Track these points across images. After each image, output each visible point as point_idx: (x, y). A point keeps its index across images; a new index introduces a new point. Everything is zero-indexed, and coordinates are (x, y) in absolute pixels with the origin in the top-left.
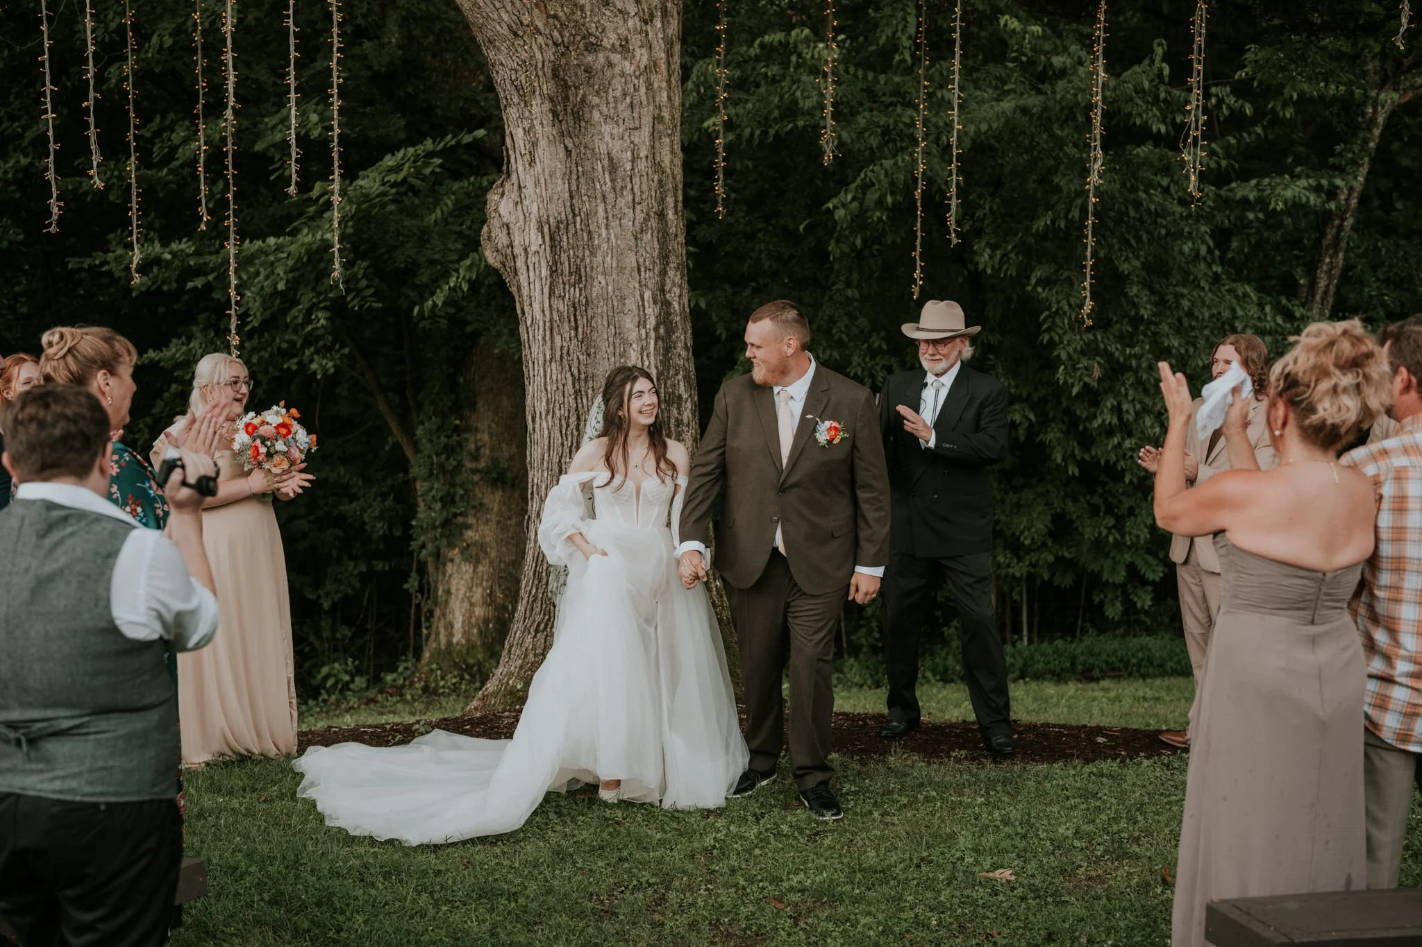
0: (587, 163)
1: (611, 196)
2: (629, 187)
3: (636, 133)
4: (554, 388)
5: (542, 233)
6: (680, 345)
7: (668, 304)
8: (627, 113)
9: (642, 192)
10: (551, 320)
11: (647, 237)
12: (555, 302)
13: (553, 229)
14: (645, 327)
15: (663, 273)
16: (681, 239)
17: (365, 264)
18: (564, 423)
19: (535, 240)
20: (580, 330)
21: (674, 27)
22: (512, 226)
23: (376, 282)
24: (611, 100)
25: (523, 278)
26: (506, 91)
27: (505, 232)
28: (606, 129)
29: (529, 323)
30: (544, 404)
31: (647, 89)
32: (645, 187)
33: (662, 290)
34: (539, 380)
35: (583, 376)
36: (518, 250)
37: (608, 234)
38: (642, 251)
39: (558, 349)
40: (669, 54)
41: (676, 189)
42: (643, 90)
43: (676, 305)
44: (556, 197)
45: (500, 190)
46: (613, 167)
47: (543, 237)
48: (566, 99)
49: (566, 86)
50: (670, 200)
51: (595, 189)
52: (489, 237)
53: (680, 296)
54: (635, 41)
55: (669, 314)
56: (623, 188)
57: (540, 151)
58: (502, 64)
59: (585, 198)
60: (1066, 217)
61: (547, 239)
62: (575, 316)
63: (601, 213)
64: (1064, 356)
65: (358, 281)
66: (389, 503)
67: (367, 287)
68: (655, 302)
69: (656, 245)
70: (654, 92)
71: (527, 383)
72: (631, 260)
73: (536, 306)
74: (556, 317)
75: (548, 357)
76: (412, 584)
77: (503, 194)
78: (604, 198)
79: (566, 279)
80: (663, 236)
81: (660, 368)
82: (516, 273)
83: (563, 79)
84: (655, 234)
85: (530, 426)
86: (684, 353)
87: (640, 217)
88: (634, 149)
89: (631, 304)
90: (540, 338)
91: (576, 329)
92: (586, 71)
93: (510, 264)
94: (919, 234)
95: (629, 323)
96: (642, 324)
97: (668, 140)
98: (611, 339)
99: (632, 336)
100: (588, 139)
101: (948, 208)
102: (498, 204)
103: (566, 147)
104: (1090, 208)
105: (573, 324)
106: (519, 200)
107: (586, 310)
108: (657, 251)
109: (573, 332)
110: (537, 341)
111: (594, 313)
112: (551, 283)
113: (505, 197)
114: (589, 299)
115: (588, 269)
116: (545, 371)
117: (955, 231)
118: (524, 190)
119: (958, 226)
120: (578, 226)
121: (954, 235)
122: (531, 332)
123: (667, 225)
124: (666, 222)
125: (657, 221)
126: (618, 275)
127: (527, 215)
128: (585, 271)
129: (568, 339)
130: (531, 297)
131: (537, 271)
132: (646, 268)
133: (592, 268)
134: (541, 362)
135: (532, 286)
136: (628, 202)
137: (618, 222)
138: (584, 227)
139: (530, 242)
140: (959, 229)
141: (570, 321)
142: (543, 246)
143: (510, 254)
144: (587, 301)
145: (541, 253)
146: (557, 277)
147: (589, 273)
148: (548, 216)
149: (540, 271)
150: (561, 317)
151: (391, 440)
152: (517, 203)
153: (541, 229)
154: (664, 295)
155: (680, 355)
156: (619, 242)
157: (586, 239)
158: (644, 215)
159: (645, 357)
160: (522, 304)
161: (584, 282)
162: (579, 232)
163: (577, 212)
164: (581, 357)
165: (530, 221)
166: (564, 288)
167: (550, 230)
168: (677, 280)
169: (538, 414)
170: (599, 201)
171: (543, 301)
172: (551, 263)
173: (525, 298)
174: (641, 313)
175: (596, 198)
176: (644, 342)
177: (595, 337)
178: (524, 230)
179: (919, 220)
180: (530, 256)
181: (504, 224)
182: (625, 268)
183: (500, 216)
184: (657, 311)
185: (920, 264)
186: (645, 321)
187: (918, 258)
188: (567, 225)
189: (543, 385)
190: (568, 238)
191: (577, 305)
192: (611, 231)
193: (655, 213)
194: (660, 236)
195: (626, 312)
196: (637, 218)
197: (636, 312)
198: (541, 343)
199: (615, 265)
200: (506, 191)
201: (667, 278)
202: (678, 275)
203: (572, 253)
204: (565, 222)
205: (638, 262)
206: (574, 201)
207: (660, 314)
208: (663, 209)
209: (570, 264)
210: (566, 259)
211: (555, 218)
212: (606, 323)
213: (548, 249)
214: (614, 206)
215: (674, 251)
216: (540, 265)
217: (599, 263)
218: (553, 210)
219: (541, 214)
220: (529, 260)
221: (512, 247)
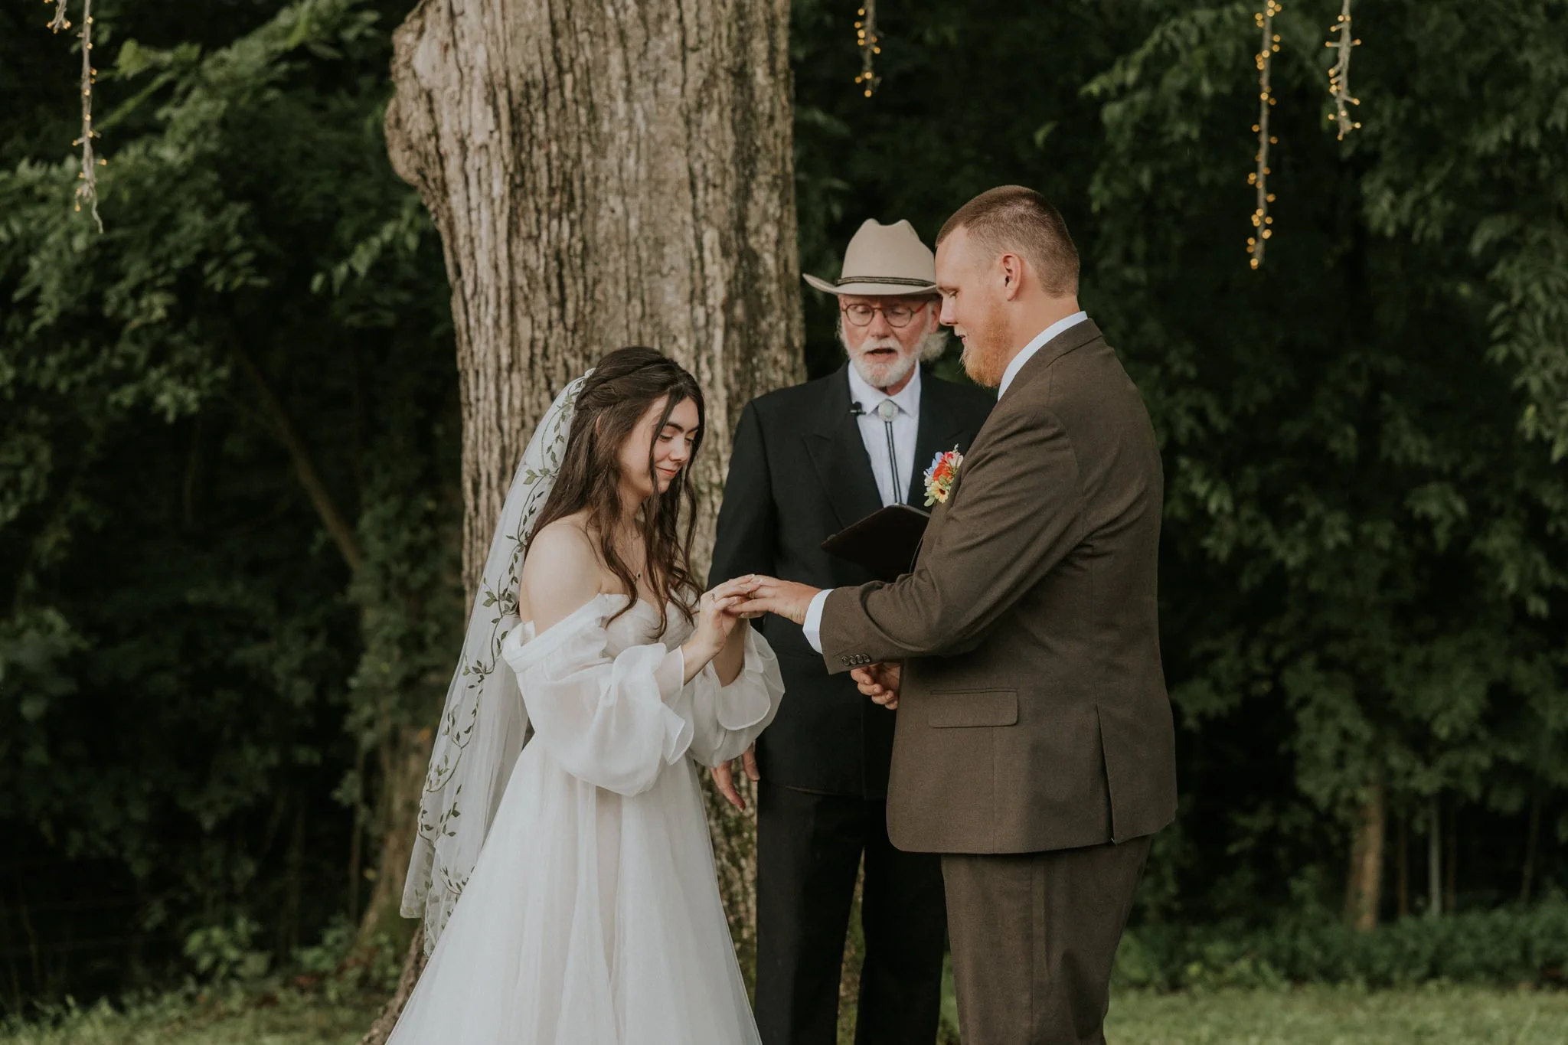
1: (636, 34)
2: (674, 15)
4: (517, 425)
5: (496, 108)
6: (777, 341)
7: (749, 257)
9: (700, 27)
10: (512, 285)
11: (710, 119)
12: (520, 249)
13: (517, 98)
14: (703, 303)
15: (744, 194)
16: (784, 126)
19: (481, 122)
20: (570, 306)
22: (436, 95)
25: (456, 200)
27: (423, 105)
29: (468, 291)
30: (496, 455)
32: (706, 17)
33: (741, 227)
34: (487, 407)
36: (448, 145)
37: (631, 111)
38: (700, 148)
39: (525, 345)
41: (772, 24)
43: (769, 260)
44: (523, 32)
45: (417, 23)
47: (497, 116)
50: (759, 46)
51: (603, 18)
52: (398, 121)
53: (779, 242)
55: (754, 277)
56: (662, 18)
59: (583, 37)
60: (1541, 125)
61: (505, 118)
62: (560, 277)
63: (616, 67)
64: (1535, 386)
66: (317, 646)
67: (243, 249)
68: (726, 253)
69: (729, 136)
71: (465, 414)
72: (676, 166)
73: (483, 260)
74: (521, 280)
75: (505, 360)
76: (350, 789)
77: (421, 31)
78: (622, 36)
79: (542, 202)
80: (745, 118)
81: (735, 387)
82: (445, 191)
84: (728, 112)
85: (470, 503)
86: (784, 359)
87: (696, 76)
89: (676, 256)
90: (489, 321)
91: (562, 304)
93: (434, 172)
94: (1264, 139)
95: (673, 294)
96: (697, 295)
98: (634, 327)
99: (679, 320)
101: (1333, 56)
102: (411, 50)
105: (555, 293)
106: (450, 40)
107: (583, 266)
108: (731, 148)
109: (555, 312)
110: (483, 330)
111: (600, 273)
112: (512, 210)
113: (426, 36)
114: (590, 244)
115: (588, 182)
116: (499, 391)
117: (1348, 105)
118: (460, 20)
119: (1353, 95)
120: (568, 94)
121: (1344, 113)
122: (471, 311)
123: (752, 96)
124: (751, 89)
125: (731, 87)
126: (650, 196)
127: (466, 70)
128: (583, 186)
129: (545, 325)
130: (472, 240)
131: (485, 186)
132: (707, 182)
133: (596, 180)
134: (491, 371)
135: (474, 216)
136: (670, 46)
137: (650, 87)
138: (579, 97)
139: (470, 127)
140: (1356, 102)
141: (548, 288)
142: (496, 135)
143: (434, 152)
144: (585, 248)
145: (492, 149)
146: (525, 197)
147: (590, 191)
148: (507, 73)
149: (490, 186)
150: (531, 278)
151: (320, 536)
152: (446, 48)
153: (492, 99)
154: (745, 239)
155: (776, 362)
156: (652, 129)
157: (583, 120)
158: (704, 74)
159: (703, 365)
160: (455, 254)
161: (579, 209)
162: (571, 107)
163: (566, 65)
164: (572, 362)
165: (472, 83)
166: (538, 221)
167: (510, 101)
168: (773, 209)
169: (484, 479)
170: (611, 43)
171: (495, 248)
172: (511, 169)
173: (461, 241)
174: (697, 274)
175: (605, 36)
176: (702, 335)
177: (600, 323)
178: (459, 102)
179: (1265, 112)
180: (470, 154)
181: (421, 90)
182: (664, 182)
183: (415, 75)
184: (729, 270)
185: (1265, 197)
186: (704, 292)
187: (1260, 186)
188: (546, 90)
189: (494, 418)
190: (547, 118)
191: (564, 256)
192: (637, 106)
193: (728, 70)
194: (738, 117)
195: (665, 270)
196: (691, 79)
197: (686, 272)
198: (491, 332)
199: (643, 175)
200: (428, 25)
201: (751, 205)
202: (776, 200)
203: (554, 148)
204: (541, 86)
205: (690, 170)
206: (560, 42)
207: (736, 278)
208: (744, 64)
209: (549, 171)
210: (543, 162)
211: (521, 76)
212: (623, 294)
213: (506, 139)
214: (643, 55)
215: (768, 151)
216: (490, 172)
217: (611, 171)
218: (517, 59)
219: (494, 68)
220: (468, 164)
221: (438, 138)
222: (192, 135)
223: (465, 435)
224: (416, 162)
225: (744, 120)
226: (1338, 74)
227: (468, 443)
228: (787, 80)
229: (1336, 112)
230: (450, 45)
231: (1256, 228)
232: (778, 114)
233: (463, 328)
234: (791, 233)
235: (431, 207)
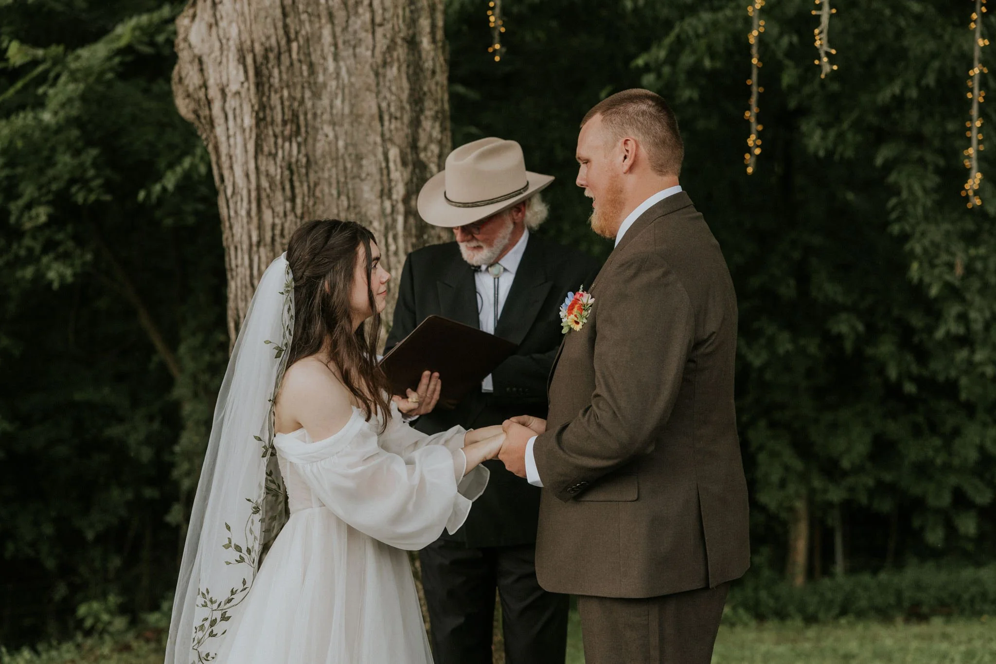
1: (340, 15)
2: (366, 2)
5: (245, 66)
7: (420, 166)
9: (384, 10)
10: (258, 188)
11: (392, 72)
12: (263, 162)
13: (259, 59)
14: (390, 197)
15: (416, 123)
16: (442, 78)
19: (235, 76)
20: (299, 201)
22: (205, 59)
25: (220, 130)
27: (196, 66)
29: (229, 192)
32: (388, 3)
33: (414, 145)
34: (244, 272)
36: (214, 92)
37: (338, 68)
38: (385, 92)
39: (269, 228)
41: (433, 8)
43: (434, 168)
44: (263, 14)
45: (191, 11)
47: (246, 72)
50: (425, 23)
51: (318, 4)
52: (181, 80)
53: (440, 156)
56: (357, 4)
59: (304, 17)
61: (251, 73)
62: (291, 181)
63: (327, 37)
65: (85, 171)
66: (155, 426)
67: (96, 177)
68: (404, 163)
69: (405, 84)
71: (229, 277)
72: (370, 104)
73: (238, 170)
74: (265, 184)
75: (255, 239)
77: (194, 16)
78: (331, 16)
79: (278, 130)
82: (212, 125)
84: (404, 68)
87: (382, 44)
89: (370, 166)
90: (243, 213)
91: (293, 200)
93: (204, 112)
94: (755, 89)
95: (369, 192)
96: (385, 193)
98: (342, 215)
99: (373, 210)
101: (817, 20)
102: (187, 30)
104: (977, 54)
105: (288, 193)
106: (213, 21)
107: (307, 174)
108: (407, 92)
109: (288, 205)
110: (240, 218)
111: (319, 178)
112: (258, 137)
113: (197, 20)
114: (312, 159)
115: (310, 116)
116: (251, 260)
117: (828, 54)
118: (220, 7)
119: (831, 47)
120: (294, 55)
121: (825, 59)
122: (231, 205)
123: (420, 57)
124: (419, 53)
125: (406, 50)
126: (352, 126)
127: (224, 41)
128: (306, 119)
129: (282, 214)
130: (231, 157)
131: (239, 120)
132: (391, 116)
133: (315, 115)
134: (245, 246)
135: (232, 141)
136: (364, 23)
137: (351, 51)
138: (302, 57)
139: (228, 80)
140: (833, 52)
141: (283, 189)
142: (246, 85)
143: (203, 98)
144: (308, 161)
145: (243, 94)
146: (266, 127)
147: (311, 122)
148: (252, 42)
149: (242, 120)
150: (272, 183)
151: (155, 359)
152: (210, 26)
153: (242, 60)
154: (417, 154)
156: (353, 79)
157: (305, 73)
158: (387, 42)
159: (390, 240)
160: (220, 168)
161: (304, 134)
162: (297, 65)
163: (292, 36)
165: (229, 50)
166: (276, 143)
167: (255, 61)
168: (436, 134)
170: (324, 21)
171: (246, 163)
172: (256, 107)
173: (224, 158)
174: (385, 178)
175: (319, 16)
176: (389, 220)
177: (319, 213)
178: (220, 63)
180: (228, 99)
181: (195, 56)
182: (361, 116)
183: (190, 46)
184: (407, 175)
185: (757, 127)
186: (390, 190)
187: (753, 120)
188: (280, 54)
189: (248, 279)
190: (280, 72)
191: (294, 167)
192: (342, 64)
193: (404, 39)
194: (411, 71)
195: (363, 175)
196: (378, 46)
197: (378, 177)
198: (245, 220)
199: (347, 111)
200: (199, 12)
201: (420, 131)
202: (437, 128)
203: (286, 93)
204: (276, 51)
205: (379, 107)
206: (288, 20)
207: (411, 180)
208: (414, 35)
209: (283, 109)
210: (278, 102)
211: (262, 44)
212: (335, 192)
213: (252, 87)
214: (345, 29)
215: (432, 94)
216: (242, 110)
217: (325, 109)
218: (259, 32)
219: (243, 39)
220: (227, 105)
221: (206, 88)
222: (63, 105)
223: (228, 290)
224: (192, 106)
225: (416, 73)
226: (821, 32)
227: (231, 296)
228: (443, 47)
229: (820, 59)
230: (214, 24)
231: (750, 148)
232: (438, 70)
233: (226, 218)
235: (204, 136)
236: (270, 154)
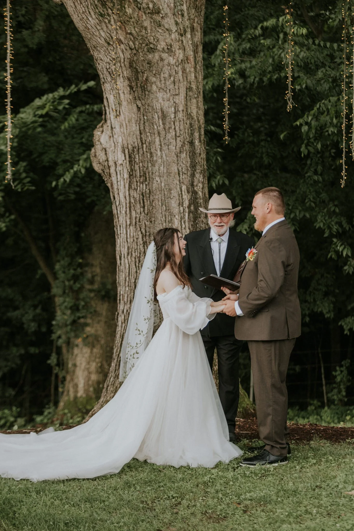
0: (149, 114)
1: (163, 133)
2: (173, 127)
3: (177, 97)
4: (132, 240)
5: (125, 154)
7: (195, 193)
8: (172, 86)
9: (180, 130)
10: (130, 202)
11: (184, 155)
12: (132, 192)
13: (131, 151)
14: (182, 206)
15: (193, 175)
16: (204, 156)
17: (24, 164)
18: (137, 260)
19: (120, 158)
20: (146, 208)
21: (198, 36)
22: (107, 149)
23: (31, 174)
24: (162, 79)
25: (114, 179)
26: (103, 74)
27: (104, 153)
28: (160, 95)
29: (117, 204)
30: (126, 249)
31: (183, 72)
32: (182, 128)
33: (192, 185)
34: (123, 236)
35: (148, 234)
36: (111, 163)
37: (162, 154)
38: (181, 163)
39: (134, 219)
40: (195, 52)
41: (200, 128)
42: (180, 73)
43: (200, 193)
44: (132, 133)
46: (164, 116)
47: (125, 156)
48: (137, 79)
49: (137, 72)
50: (196, 135)
51: (154, 129)
52: (95, 156)
53: (202, 188)
54: (176, 46)
55: (196, 198)
56: (169, 128)
57: (123, 108)
58: (101, 60)
59: (148, 134)
61: (127, 157)
62: (143, 200)
63: (157, 142)
65: (20, 174)
67: (26, 177)
68: (188, 192)
69: (189, 160)
70: (186, 74)
71: (116, 237)
72: (174, 168)
73: (122, 195)
74: (132, 201)
75: (128, 223)
76: (53, 360)
77: (102, 132)
78: (159, 133)
79: (138, 180)
80: (193, 154)
81: (191, 229)
82: (110, 176)
83: (135, 68)
84: (188, 153)
85: (118, 262)
87: (179, 144)
88: (176, 106)
89: (175, 193)
90: (124, 212)
91: (144, 207)
92: (148, 63)
93: (107, 171)
94: (344, 150)
95: (174, 204)
96: (181, 204)
97: (195, 101)
98: (163, 213)
99: (176, 211)
100: (149, 101)
102: (99, 137)
103: (137, 106)
105: (142, 204)
106: (111, 135)
107: (149, 197)
108: (189, 163)
109: (142, 209)
110: (122, 214)
111: (154, 198)
112: (130, 182)
113: (104, 133)
114: (151, 191)
115: (150, 174)
116: (127, 231)
118: (114, 129)
120: (145, 150)
122: (118, 209)
123: (195, 148)
124: (194, 146)
125: (189, 146)
126: (167, 177)
127: (116, 143)
128: (149, 175)
129: (139, 213)
130: (118, 190)
131: (122, 175)
132: (183, 172)
133: (153, 173)
134: (124, 226)
135: (119, 183)
136: (172, 136)
137: (167, 147)
138: (148, 150)
139: (118, 159)
141: (140, 203)
142: (125, 161)
143: (107, 165)
144: (150, 192)
145: (124, 165)
146: (133, 178)
147: (151, 176)
148: (128, 144)
150: (135, 201)
151: (39, 272)
152: (110, 137)
153: (124, 152)
154: (193, 188)
155: (203, 221)
156: (168, 159)
157: (149, 157)
158: (182, 143)
159: (183, 223)
160: (113, 193)
161: (148, 181)
162: (145, 153)
163: (144, 142)
164: (147, 223)
165: (118, 147)
166: (137, 184)
167: (129, 152)
168: (201, 179)
169: (123, 256)
170: (156, 136)
171: (125, 192)
172: (129, 171)
173: (115, 190)
174: (180, 198)
175: (154, 134)
176: (182, 215)
177: (154, 212)
178: (114, 152)
179: (344, 142)
180: (117, 166)
181: (103, 148)
182: (171, 173)
183: (101, 144)
184: (189, 197)
185: (345, 167)
186: (182, 203)
187: (343, 163)
188: (139, 149)
189: (125, 239)
190: (139, 156)
191: (144, 194)
192: (163, 152)
193: (188, 142)
194: (191, 155)
195: (172, 197)
196: (178, 145)
197: (178, 197)
198: (124, 215)
199: (165, 171)
200: (104, 130)
201: (195, 178)
202: (202, 177)
203: (141, 165)
204: (137, 148)
205: (178, 169)
206: (142, 136)
207: (191, 199)
208: (192, 140)
209: (140, 171)
210: (138, 168)
211: (132, 145)
212: (160, 204)
213: (128, 162)
214: (165, 139)
215: (199, 163)
216: (123, 171)
217: (156, 170)
218: (130, 141)
219: (124, 143)
220: (117, 169)
221: (108, 161)
223: (116, 243)
225: (193, 155)
227: (118, 246)
228: (204, 143)
230: (111, 137)
231: (342, 176)
232: (202, 152)
233: (116, 214)
234: (206, 185)
235: (105, 180)
236: (135, 189)
